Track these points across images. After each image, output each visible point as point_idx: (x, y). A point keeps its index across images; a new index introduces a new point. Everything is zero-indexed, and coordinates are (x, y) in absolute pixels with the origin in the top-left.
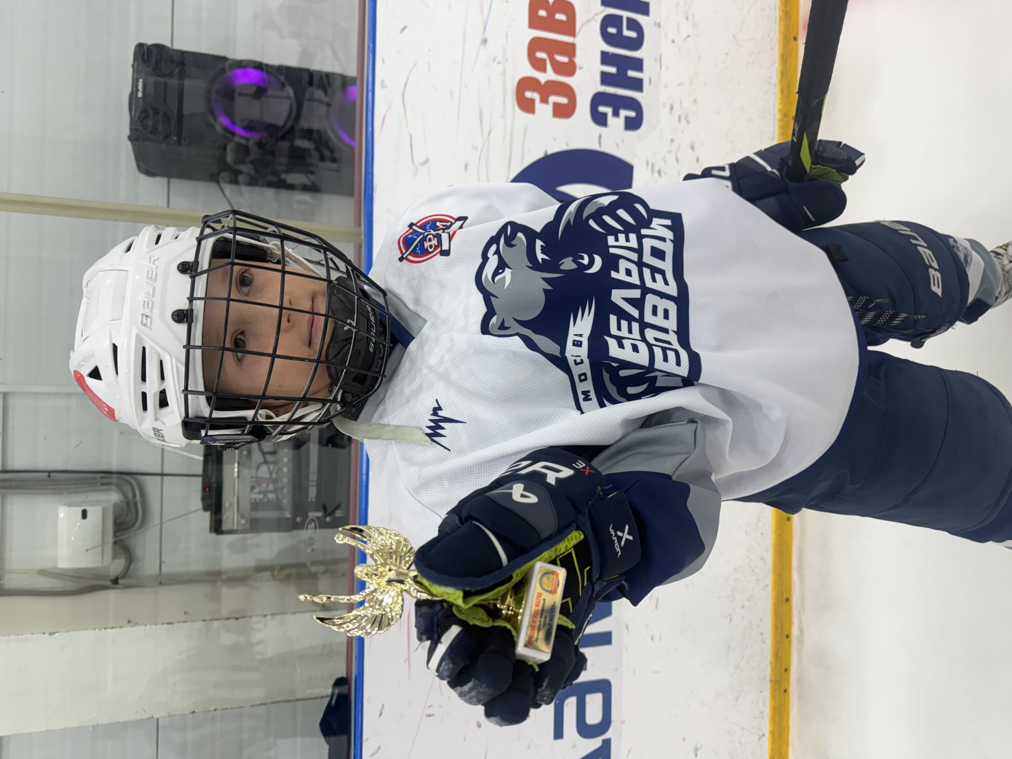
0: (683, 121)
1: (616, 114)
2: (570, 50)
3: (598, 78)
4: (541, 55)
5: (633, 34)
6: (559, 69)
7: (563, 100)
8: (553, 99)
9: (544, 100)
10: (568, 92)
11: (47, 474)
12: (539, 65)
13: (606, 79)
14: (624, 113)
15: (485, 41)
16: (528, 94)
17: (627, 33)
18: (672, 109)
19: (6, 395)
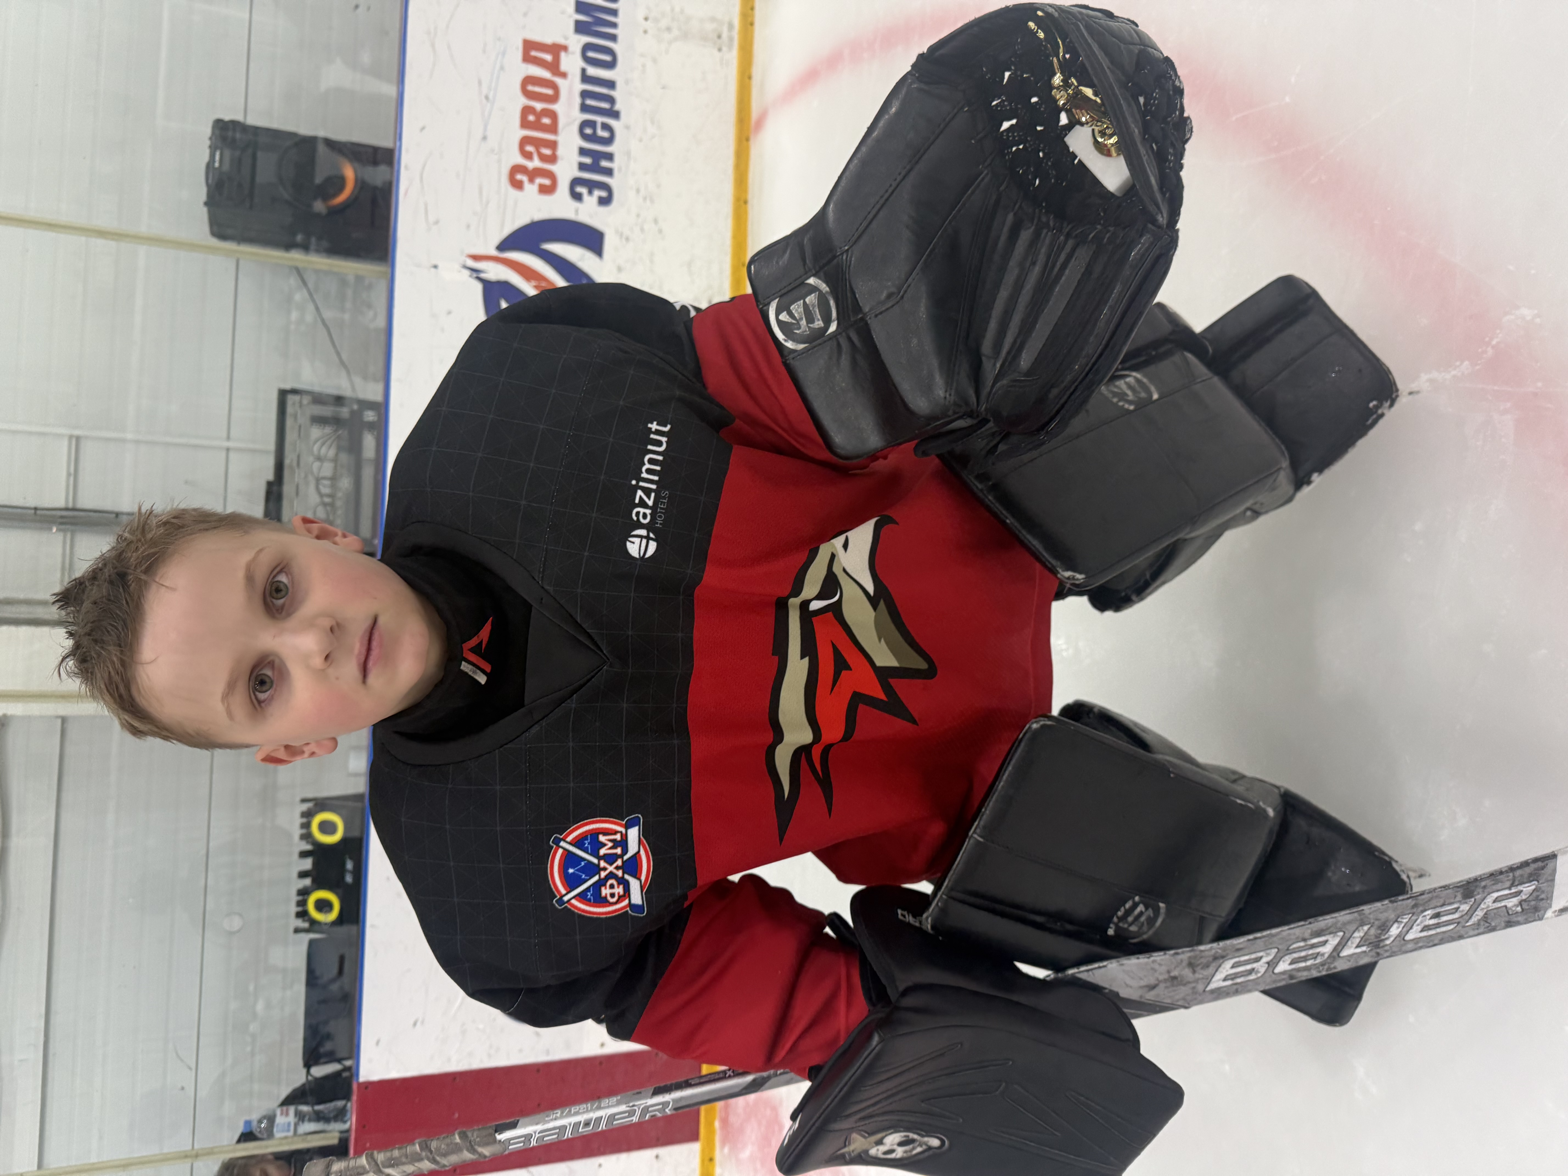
0: (648, 201)
1: (590, 192)
2: (553, 145)
3: (575, 166)
4: (529, 148)
5: (605, 134)
6: (543, 158)
7: (547, 182)
8: (539, 181)
9: (531, 181)
10: (551, 175)
12: (528, 156)
13: (582, 167)
14: (597, 193)
15: (485, 138)
16: (519, 177)
17: (602, 133)
18: (638, 191)
19: (78, 439)
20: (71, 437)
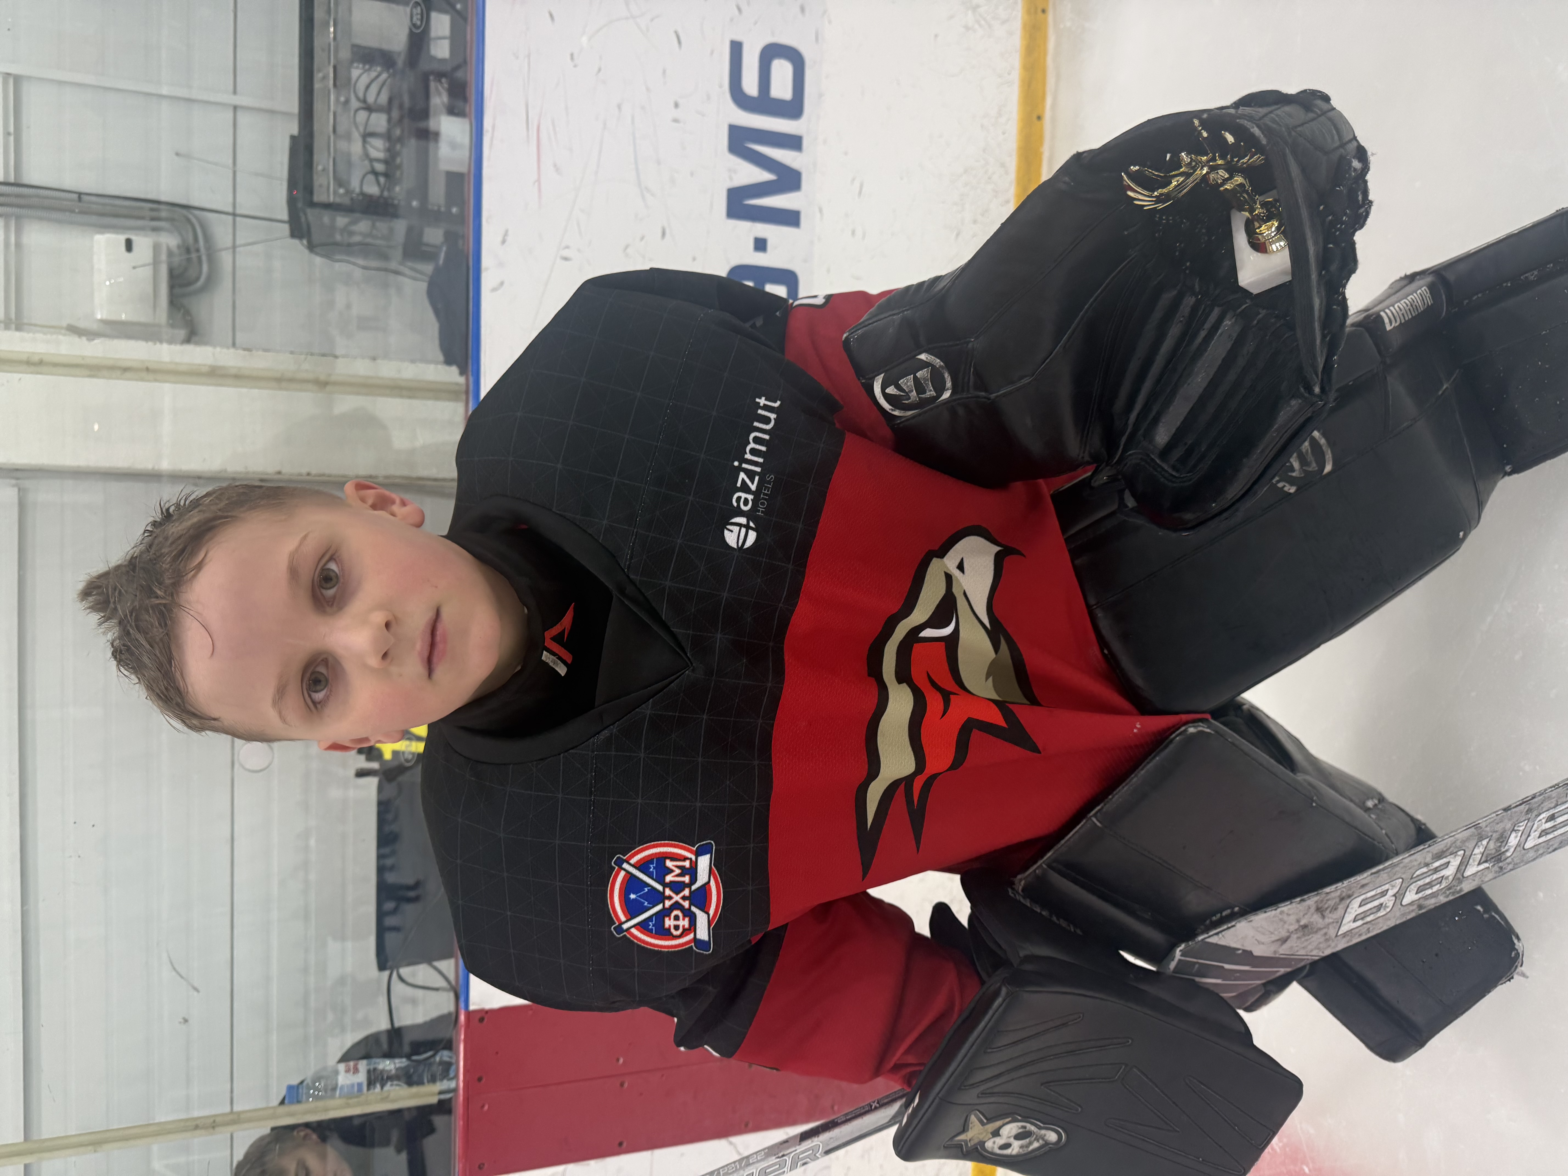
11: (75, 196)
19: (18, 80)
20: (6, 76)
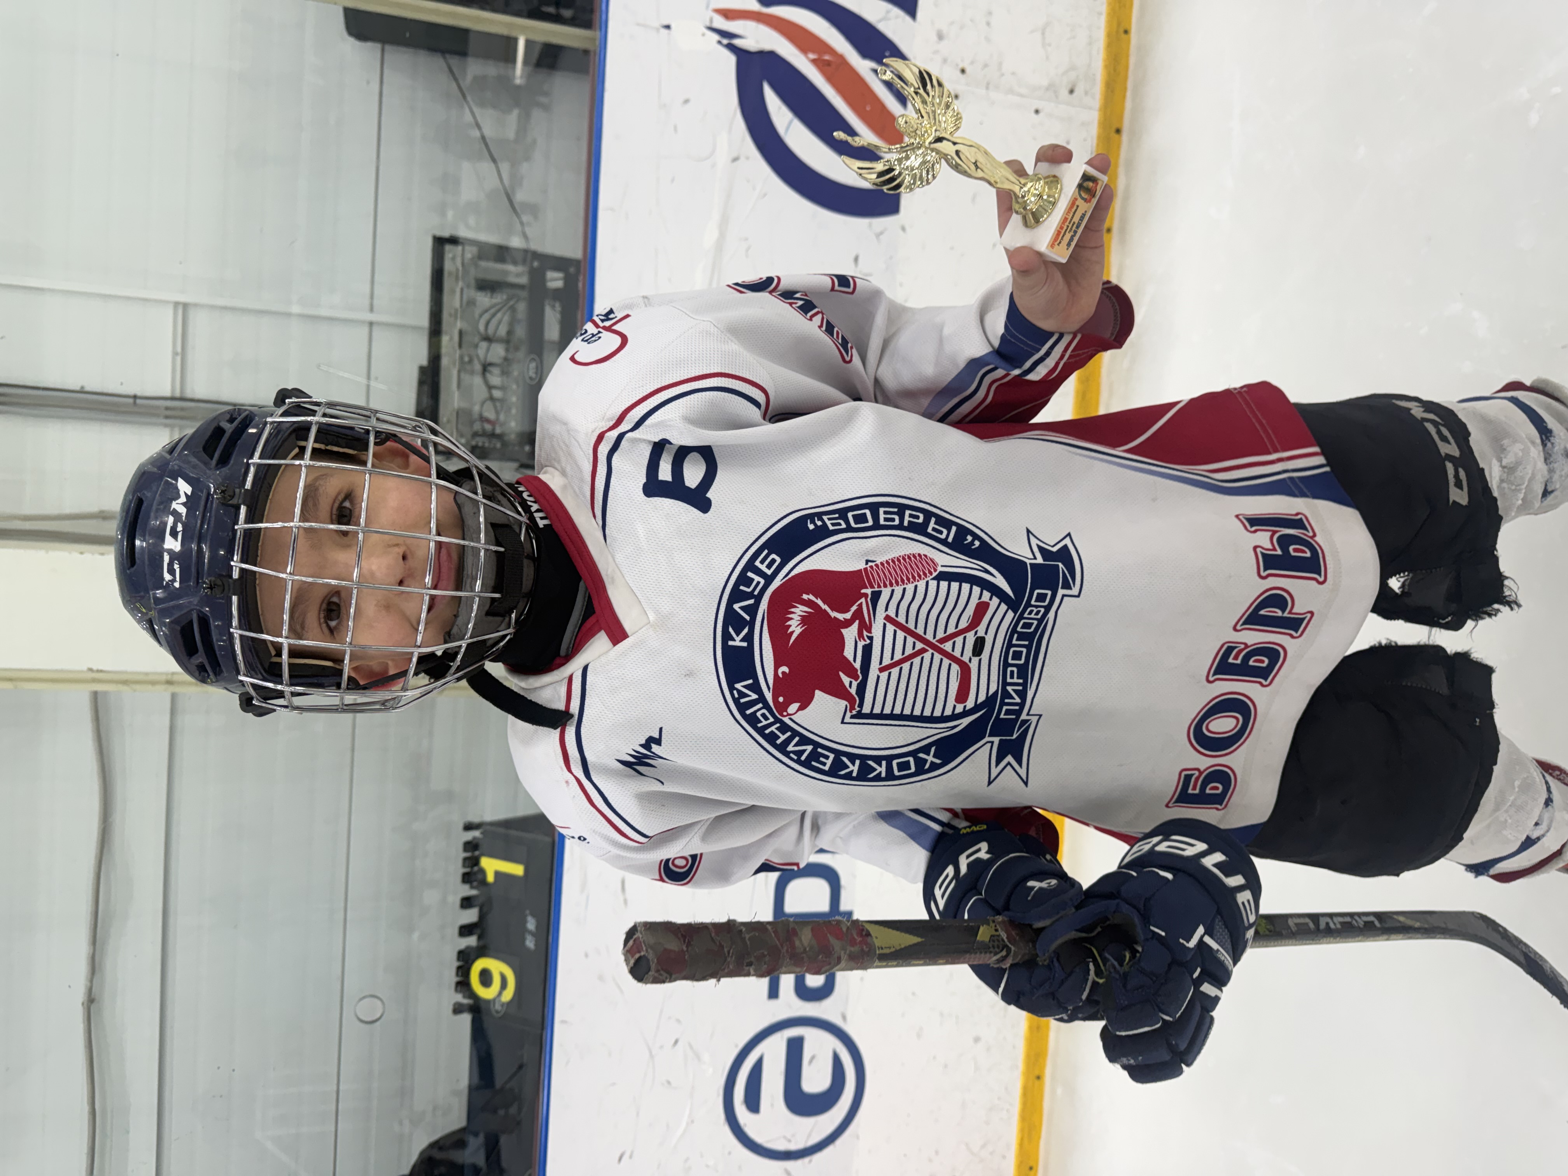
19: (185, 306)
20: (176, 304)
